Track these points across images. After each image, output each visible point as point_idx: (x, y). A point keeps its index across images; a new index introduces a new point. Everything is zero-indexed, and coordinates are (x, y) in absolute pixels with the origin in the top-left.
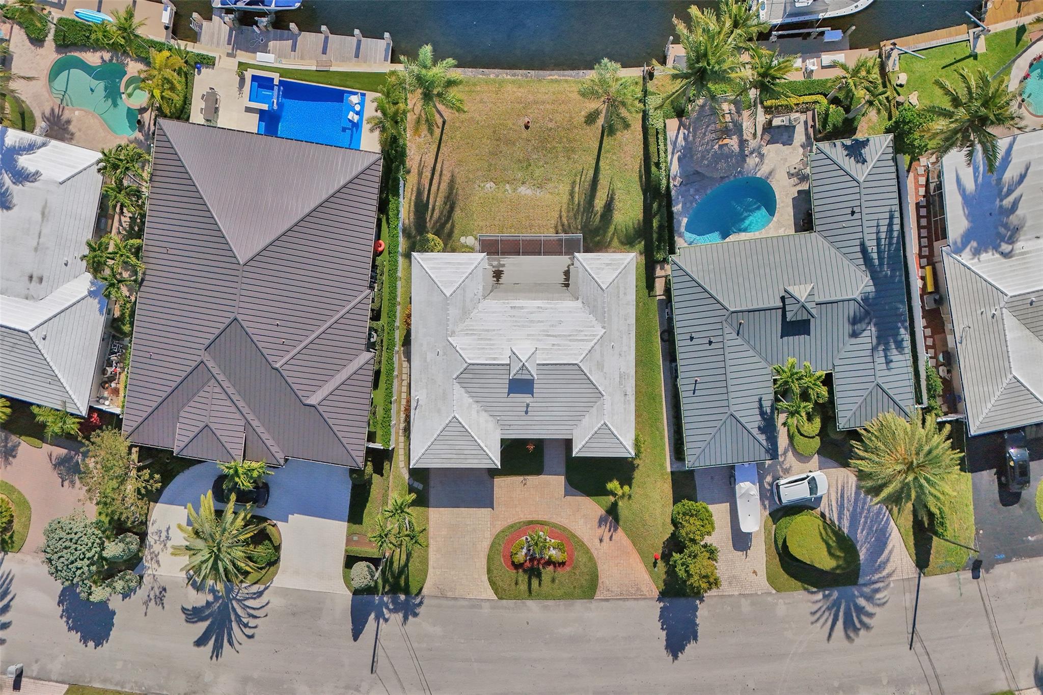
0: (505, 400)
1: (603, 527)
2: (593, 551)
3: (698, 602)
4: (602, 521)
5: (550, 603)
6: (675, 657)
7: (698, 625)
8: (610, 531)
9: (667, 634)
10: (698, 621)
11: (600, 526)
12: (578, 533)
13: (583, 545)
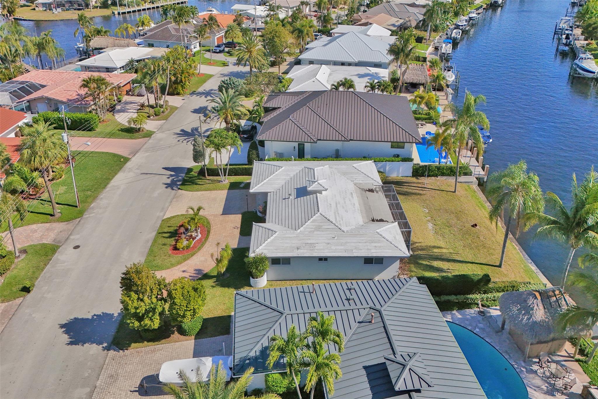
0: (293, 188)
1: (194, 272)
2: (179, 266)
3: (105, 345)
4: (199, 271)
5: (150, 244)
6: (62, 326)
7: (83, 345)
8: (190, 276)
9: (88, 319)
10: (86, 345)
11: (196, 270)
12: (194, 257)
13: (185, 260)
